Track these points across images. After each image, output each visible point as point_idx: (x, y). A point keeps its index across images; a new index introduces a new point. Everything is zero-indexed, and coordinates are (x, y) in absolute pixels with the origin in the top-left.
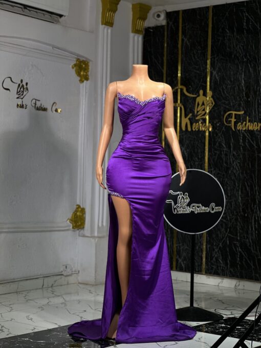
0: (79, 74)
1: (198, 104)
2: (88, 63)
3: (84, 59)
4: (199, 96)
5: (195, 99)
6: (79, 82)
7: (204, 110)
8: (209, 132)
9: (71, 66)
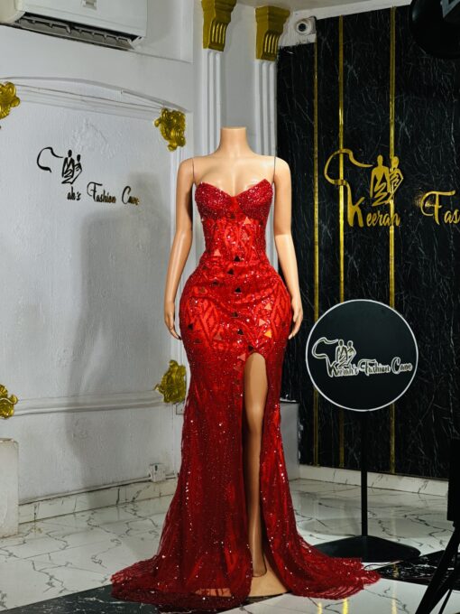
1: (376, 181)
2: (183, 114)
3: (176, 110)
4: (376, 165)
5: (369, 171)
6: (167, 149)
7: (385, 190)
8: (396, 228)
9: (153, 123)
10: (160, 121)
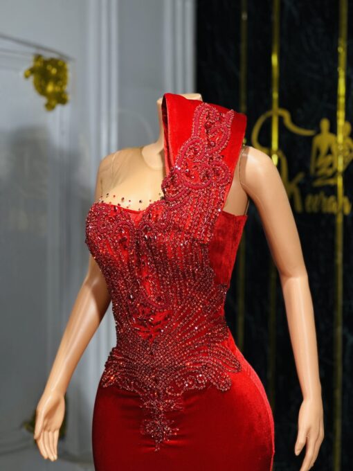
0: (42, 91)
1: (318, 153)
2: (64, 64)
3: (55, 56)
4: (319, 132)
5: (310, 140)
6: (43, 109)
7: (331, 166)
8: (345, 218)
9: (21, 74)
10: (32, 71)
